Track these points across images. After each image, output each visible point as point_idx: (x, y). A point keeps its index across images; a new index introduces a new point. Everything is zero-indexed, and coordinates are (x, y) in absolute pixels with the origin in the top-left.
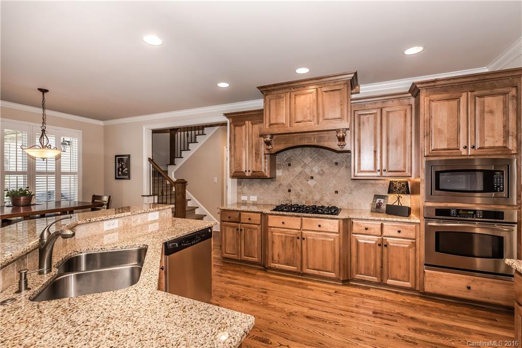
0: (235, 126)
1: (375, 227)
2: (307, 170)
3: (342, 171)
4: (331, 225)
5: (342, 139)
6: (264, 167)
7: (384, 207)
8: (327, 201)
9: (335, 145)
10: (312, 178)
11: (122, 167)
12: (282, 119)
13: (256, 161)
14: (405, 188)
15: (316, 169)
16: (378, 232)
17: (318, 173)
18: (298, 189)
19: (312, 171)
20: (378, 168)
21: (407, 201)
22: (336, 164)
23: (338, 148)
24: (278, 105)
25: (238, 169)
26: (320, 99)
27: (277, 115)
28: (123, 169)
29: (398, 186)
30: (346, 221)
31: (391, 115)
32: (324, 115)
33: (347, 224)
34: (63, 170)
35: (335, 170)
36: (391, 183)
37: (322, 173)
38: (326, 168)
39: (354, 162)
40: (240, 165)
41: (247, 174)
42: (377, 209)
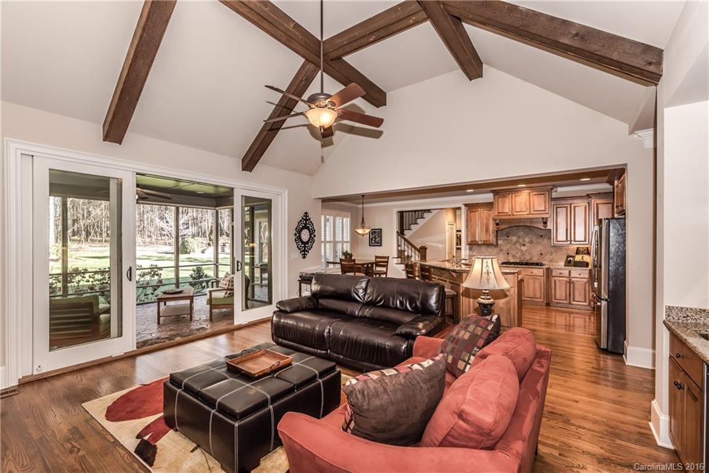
0: (471, 212)
1: (566, 273)
2: (521, 241)
3: (546, 241)
4: (538, 272)
5: (545, 223)
6: (492, 239)
7: (572, 262)
8: (535, 260)
9: (541, 226)
10: (524, 245)
11: (375, 237)
12: (506, 210)
13: (486, 234)
14: (586, 251)
15: (527, 240)
16: (567, 275)
17: (529, 242)
18: (514, 252)
19: (524, 241)
20: (569, 239)
21: (587, 258)
22: (541, 236)
23: (543, 228)
24: (503, 203)
25: (473, 240)
26: (531, 198)
27: (503, 207)
28: (375, 239)
29: (582, 250)
30: (548, 269)
31: (576, 208)
32: (534, 208)
33: (549, 271)
34: (337, 240)
35: (540, 240)
36: (578, 248)
37: (531, 242)
38: (534, 239)
39: (553, 235)
40: (475, 237)
41: (480, 243)
42: (568, 263)
